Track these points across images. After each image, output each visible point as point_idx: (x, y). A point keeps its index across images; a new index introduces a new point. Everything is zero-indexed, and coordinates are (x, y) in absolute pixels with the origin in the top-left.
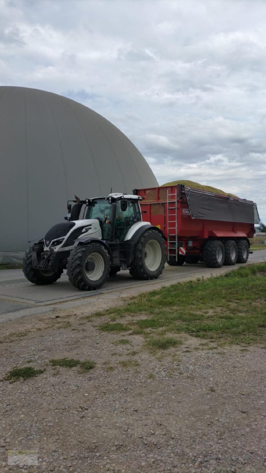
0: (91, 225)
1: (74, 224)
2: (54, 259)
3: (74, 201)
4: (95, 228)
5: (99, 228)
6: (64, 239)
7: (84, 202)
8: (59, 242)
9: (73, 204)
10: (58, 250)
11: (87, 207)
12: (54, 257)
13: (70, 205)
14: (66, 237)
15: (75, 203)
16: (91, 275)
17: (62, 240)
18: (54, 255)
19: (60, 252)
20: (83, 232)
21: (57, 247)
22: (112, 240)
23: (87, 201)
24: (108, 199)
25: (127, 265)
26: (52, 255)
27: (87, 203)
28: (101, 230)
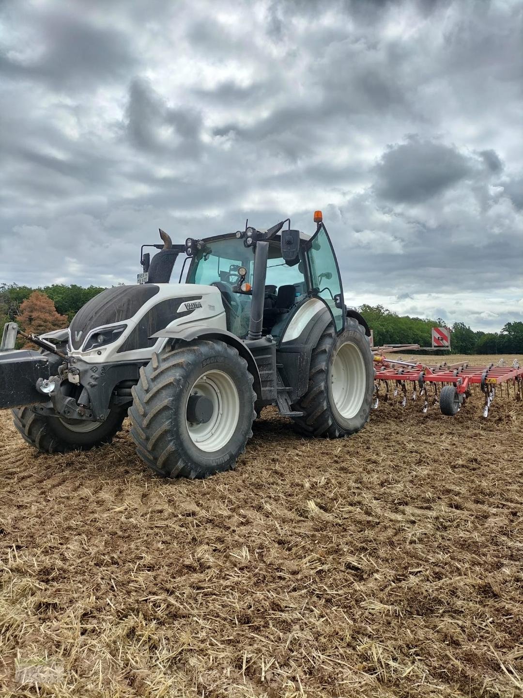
0: (200, 298)
1: (156, 290)
2: (94, 383)
3: (158, 246)
4: (212, 307)
5: (220, 307)
6: (125, 326)
7: (182, 248)
8: (110, 336)
9: (153, 252)
10: (109, 356)
11: (189, 261)
12: (96, 379)
13: (148, 255)
14: (132, 323)
15: (159, 251)
16: (201, 435)
17: (122, 330)
18: (96, 371)
19: (116, 363)
20: (178, 312)
21: (106, 349)
22: (257, 337)
23: (190, 244)
24: (244, 235)
25: (290, 403)
26: (91, 371)
27: (189, 249)
28: (224, 313)
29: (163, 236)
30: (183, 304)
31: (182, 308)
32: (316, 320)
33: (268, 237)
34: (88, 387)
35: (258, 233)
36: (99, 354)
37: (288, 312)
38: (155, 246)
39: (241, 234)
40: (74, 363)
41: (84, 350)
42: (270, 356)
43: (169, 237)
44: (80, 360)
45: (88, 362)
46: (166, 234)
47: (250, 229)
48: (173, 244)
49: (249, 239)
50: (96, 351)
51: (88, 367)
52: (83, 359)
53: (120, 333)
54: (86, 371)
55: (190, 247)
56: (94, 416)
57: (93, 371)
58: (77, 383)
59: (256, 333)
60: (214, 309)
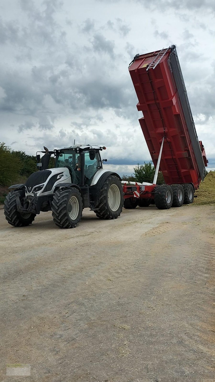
0: (63, 173)
1: (51, 172)
3: (43, 152)
4: (66, 176)
5: (69, 175)
7: (52, 153)
8: (40, 188)
10: (40, 194)
12: (37, 201)
13: (39, 156)
14: (45, 184)
15: (44, 154)
17: (43, 186)
18: (37, 199)
21: (39, 192)
23: (55, 152)
24: (76, 149)
26: (35, 199)
28: (70, 177)
29: (45, 148)
30: (58, 176)
31: (58, 177)
35: (81, 149)
38: (42, 152)
41: (32, 193)
43: (47, 149)
47: (78, 147)
48: (49, 151)
49: (78, 151)
53: (43, 187)
59: (82, 184)
60: (67, 176)
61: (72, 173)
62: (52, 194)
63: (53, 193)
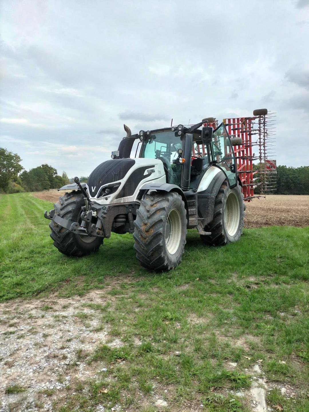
0: (153, 166)
1: (133, 162)
2: (104, 216)
5: (163, 171)
6: (120, 183)
7: (137, 136)
8: (112, 189)
10: (112, 201)
11: (141, 143)
12: (105, 214)
14: (123, 181)
17: (118, 185)
18: (105, 209)
19: (115, 205)
20: (144, 175)
21: (110, 197)
22: (186, 190)
23: (142, 134)
24: (176, 129)
25: (203, 227)
26: (102, 209)
27: (142, 137)
28: (165, 175)
29: (126, 129)
30: (146, 170)
31: (146, 173)
32: (216, 180)
33: (191, 131)
34: (101, 218)
35: (185, 128)
36: (107, 200)
37: (199, 174)
39: (174, 128)
40: (93, 204)
41: (98, 197)
42: (194, 200)
43: (130, 130)
44: (96, 203)
45: (100, 204)
46: (128, 128)
47: (180, 126)
49: (180, 132)
50: (105, 198)
51: (101, 207)
52: (97, 202)
53: (118, 187)
54: (100, 209)
55: (142, 136)
56: (104, 235)
57: (103, 209)
58: (95, 216)
59: (186, 187)
60: (160, 173)
61: (168, 169)
62: (134, 202)
63: (137, 201)
